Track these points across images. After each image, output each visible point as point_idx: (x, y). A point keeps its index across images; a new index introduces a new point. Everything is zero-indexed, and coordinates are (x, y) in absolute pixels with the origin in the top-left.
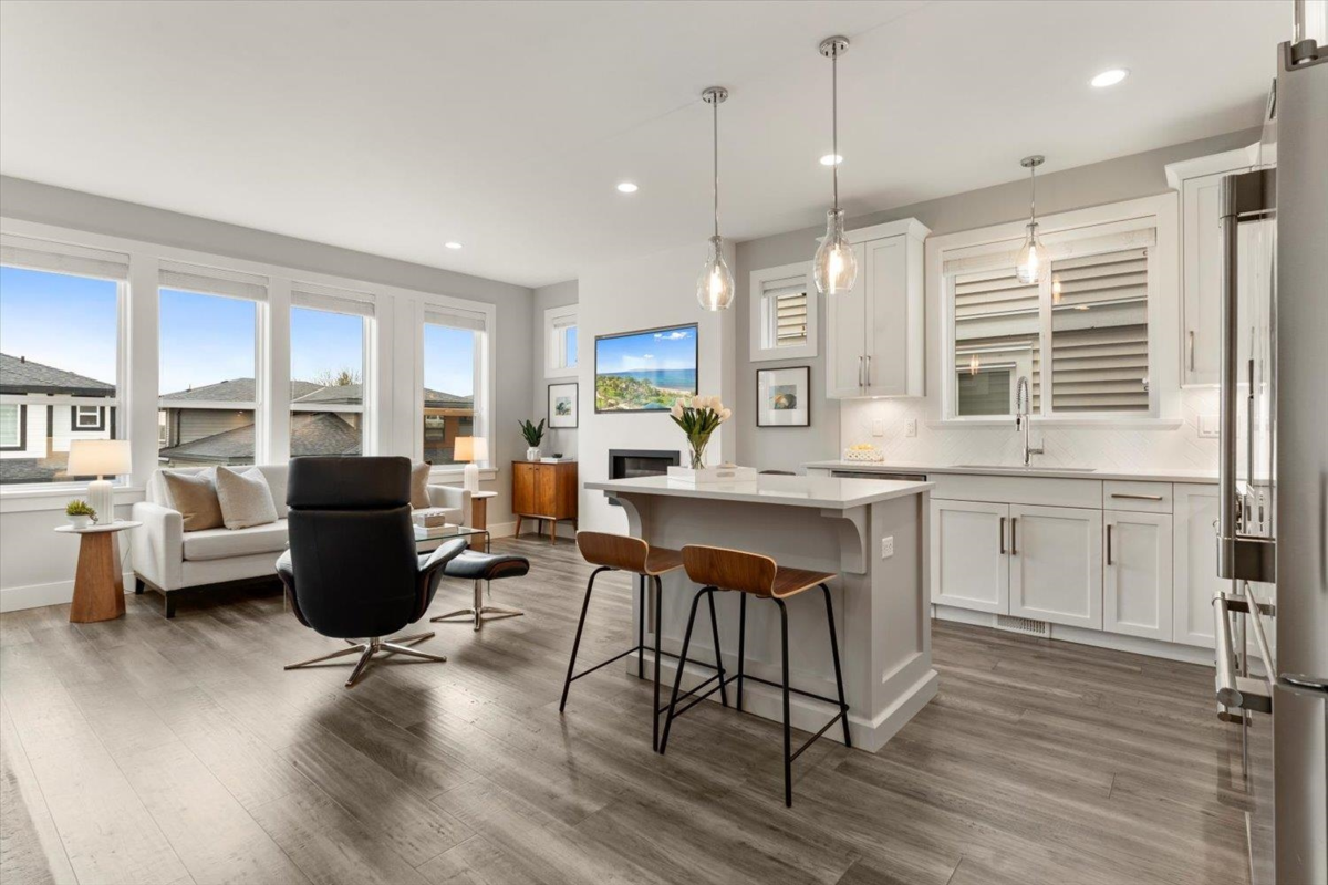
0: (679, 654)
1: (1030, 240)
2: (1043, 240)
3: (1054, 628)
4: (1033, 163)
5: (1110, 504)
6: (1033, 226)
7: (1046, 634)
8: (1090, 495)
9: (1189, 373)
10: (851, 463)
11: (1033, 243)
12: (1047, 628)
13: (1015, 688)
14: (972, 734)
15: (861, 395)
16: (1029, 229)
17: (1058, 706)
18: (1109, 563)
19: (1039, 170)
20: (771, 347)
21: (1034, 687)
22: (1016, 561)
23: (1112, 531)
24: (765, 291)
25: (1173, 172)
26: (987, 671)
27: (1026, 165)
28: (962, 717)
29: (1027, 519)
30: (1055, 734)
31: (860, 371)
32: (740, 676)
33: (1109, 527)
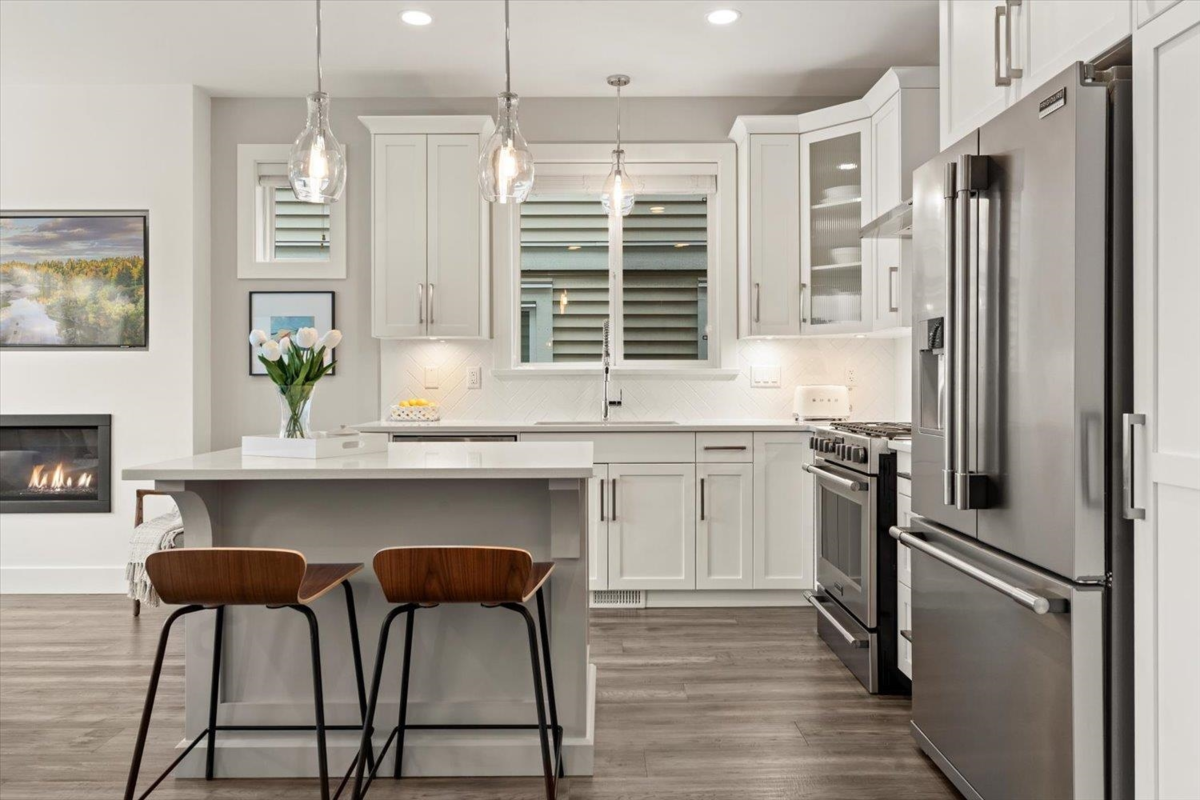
0: (313, 722)
1: (616, 168)
2: (628, 169)
3: (649, 596)
4: (620, 82)
5: (702, 456)
6: (619, 152)
7: (642, 604)
8: (684, 448)
9: (754, 323)
10: (400, 424)
11: (619, 172)
12: (642, 596)
13: (658, 665)
14: (662, 723)
15: (421, 334)
16: (615, 155)
17: (706, 673)
18: (703, 518)
19: (626, 91)
20: (268, 260)
21: (672, 661)
22: (614, 527)
23: (705, 484)
24: (261, 178)
25: (741, 126)
26: (617, 655)
27: (612, 83)
28: (641, 710)
29: (625, 478)
30: (725, 701)
31: (421, 302)
32: (401, 729)
33: (702, 481)
